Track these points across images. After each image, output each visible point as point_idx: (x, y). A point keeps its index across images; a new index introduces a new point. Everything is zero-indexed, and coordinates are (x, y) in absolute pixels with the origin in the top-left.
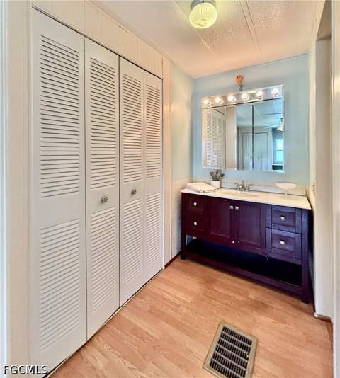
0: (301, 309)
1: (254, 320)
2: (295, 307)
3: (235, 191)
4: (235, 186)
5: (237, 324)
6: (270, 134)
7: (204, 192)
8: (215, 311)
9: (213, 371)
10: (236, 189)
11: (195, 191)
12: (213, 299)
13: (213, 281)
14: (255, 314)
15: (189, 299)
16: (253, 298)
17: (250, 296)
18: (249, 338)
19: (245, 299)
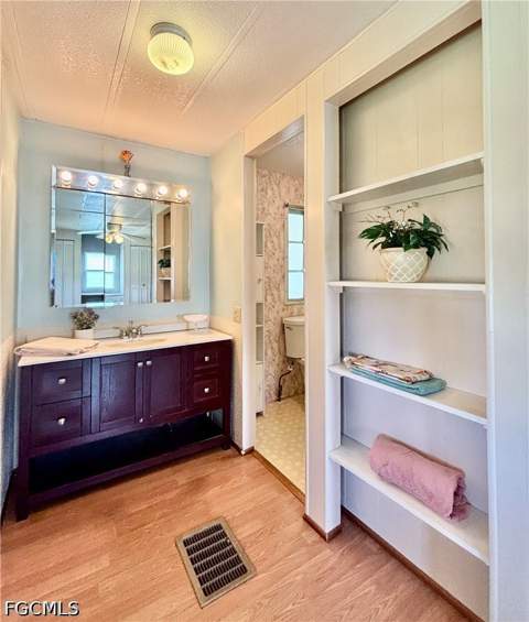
0: (229, 457)
1: (205, 503)
2: (224, 458)
3: (119, 341)
4: (118, 332)
5: (192, 524)
6: (79, 243)
7: (81, 352)
8: (158, 537)
9: (214, 596)
10: (121, 337)
11: (62, 355)
12: (140, 526)
13: (119, 504)
14: (201, 497)
15: (105, 561)
16: (184, 482)
17: (180, 483)
18: (215, 523)
19: (178, 491)
